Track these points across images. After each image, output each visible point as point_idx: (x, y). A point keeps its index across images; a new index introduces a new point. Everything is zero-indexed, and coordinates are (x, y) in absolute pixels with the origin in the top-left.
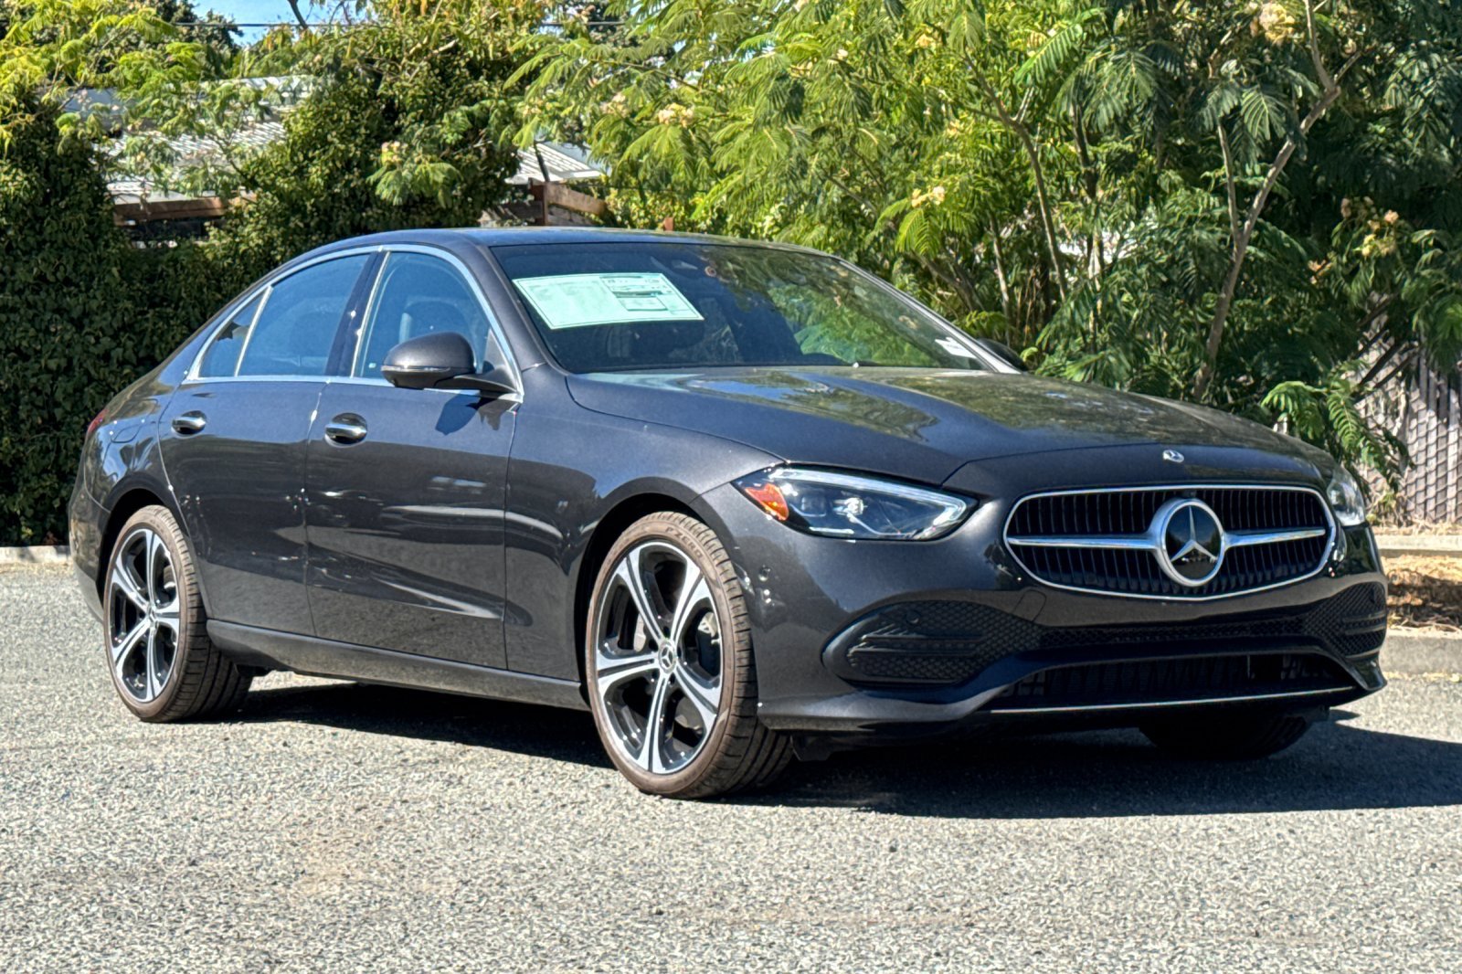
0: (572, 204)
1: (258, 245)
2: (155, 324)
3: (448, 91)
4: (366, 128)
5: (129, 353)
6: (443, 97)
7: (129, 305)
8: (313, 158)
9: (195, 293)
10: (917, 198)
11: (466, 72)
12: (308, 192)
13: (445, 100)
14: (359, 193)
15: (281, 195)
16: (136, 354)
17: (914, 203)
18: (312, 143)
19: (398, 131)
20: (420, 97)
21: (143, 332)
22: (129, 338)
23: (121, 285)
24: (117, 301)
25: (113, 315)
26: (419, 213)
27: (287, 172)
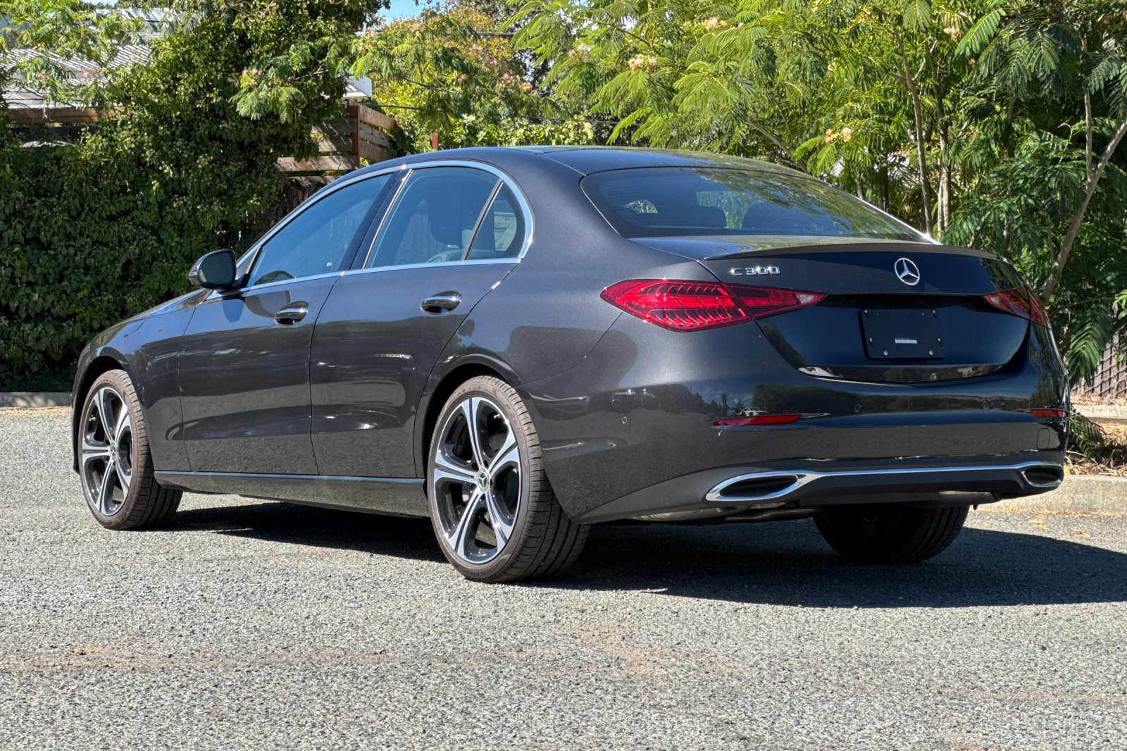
0: (373, 122)
1: (130, 148)
2: (41, 211)
3: (292, 27)
4: (225, 55)
5: (19, 234)
6: (287, 32)
7: (20, 195)
8: (180, 79)
9: (75, 186)
10: (830, 136)
11: (306, 12)
12: (176, 105)
13: (289, 35)
14: (217, 109)
15: (153, 108)
16: (24, 235)
17: (827, 139)
18: (179, 66)
19: (249, 58)
20: (271, 31)
21: (31, 218)
22: (19, 223)
23: (14, 179)
24: (10, 192)
25: (6, 203)
26: (264, 126)
27: (158, 89)
